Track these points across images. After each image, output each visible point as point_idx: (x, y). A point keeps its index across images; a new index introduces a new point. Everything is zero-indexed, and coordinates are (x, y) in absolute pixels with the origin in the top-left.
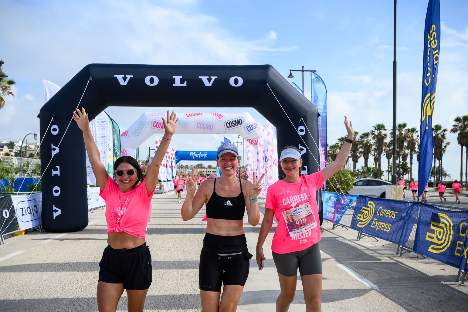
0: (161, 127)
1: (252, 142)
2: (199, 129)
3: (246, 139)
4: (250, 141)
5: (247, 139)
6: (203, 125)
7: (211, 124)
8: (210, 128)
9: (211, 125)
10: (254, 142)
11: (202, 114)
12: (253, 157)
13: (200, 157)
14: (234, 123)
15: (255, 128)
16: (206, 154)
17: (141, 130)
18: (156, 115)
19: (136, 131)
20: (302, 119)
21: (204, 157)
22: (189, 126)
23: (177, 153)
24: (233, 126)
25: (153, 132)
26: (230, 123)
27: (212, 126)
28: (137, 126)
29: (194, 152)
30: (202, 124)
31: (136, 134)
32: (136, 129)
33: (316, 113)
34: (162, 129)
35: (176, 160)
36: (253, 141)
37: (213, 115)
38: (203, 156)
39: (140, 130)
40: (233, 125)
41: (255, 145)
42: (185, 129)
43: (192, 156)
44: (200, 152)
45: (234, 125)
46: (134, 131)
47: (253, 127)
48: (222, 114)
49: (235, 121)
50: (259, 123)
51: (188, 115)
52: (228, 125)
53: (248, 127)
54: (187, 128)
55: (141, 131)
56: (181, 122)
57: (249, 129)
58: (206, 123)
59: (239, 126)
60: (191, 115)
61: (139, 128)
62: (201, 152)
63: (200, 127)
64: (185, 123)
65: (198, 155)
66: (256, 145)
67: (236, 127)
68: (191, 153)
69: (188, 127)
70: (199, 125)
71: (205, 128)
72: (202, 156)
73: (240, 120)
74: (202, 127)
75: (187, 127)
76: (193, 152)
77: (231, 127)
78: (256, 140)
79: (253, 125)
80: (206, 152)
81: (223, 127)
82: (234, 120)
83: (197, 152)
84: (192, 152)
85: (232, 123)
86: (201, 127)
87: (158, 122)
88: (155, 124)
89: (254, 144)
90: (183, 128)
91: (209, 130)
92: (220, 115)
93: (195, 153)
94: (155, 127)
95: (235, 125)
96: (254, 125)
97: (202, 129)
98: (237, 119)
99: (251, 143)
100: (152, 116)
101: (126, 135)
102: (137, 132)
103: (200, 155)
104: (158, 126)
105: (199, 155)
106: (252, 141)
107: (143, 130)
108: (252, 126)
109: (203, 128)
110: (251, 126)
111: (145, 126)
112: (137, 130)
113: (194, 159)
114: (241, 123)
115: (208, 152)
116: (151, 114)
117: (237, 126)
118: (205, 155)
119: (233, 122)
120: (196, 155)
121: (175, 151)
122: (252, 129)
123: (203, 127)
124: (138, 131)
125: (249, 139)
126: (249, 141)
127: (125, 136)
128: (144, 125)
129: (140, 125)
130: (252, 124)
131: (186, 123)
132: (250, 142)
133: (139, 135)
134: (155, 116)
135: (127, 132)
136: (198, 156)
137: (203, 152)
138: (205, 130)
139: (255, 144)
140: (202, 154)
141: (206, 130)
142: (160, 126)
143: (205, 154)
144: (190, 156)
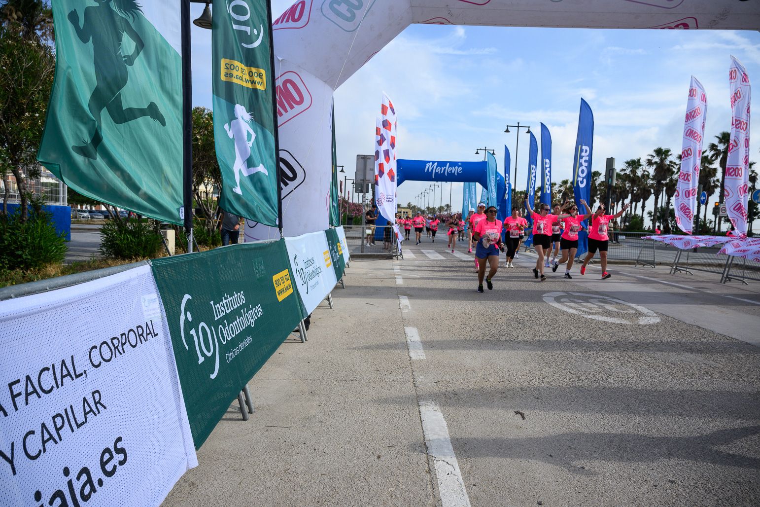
13: (446, 175)
16: (461, 168)
21: (456, 174)
23: (400, 164)
29: (433, 162)
35: (397, 178)
38: (453, 172)
43: (430, 171)
44: (446, 163)
62: (448, 164)
65: (443, 169)
68: (427, 164)
72: (451, 171)
76: (431, 163)
80: (460, 164)
83: (442, 164)
84: (429, 162)
93: (436, 164)
103: (448, 169)
105: (445, 170)
113: (433, 177)
115: (464, 164)
118: (457, 170)
120: (438, 170)
136: (442, 172)
137: (453, 164)
143: (457, 167)
144: (426, 171)
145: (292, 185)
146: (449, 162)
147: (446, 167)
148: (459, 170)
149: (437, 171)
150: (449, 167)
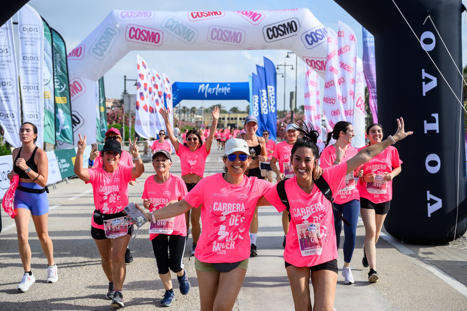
0: (143, 38)
1: (317, 66)
2: (216, 41)
3: (305, 59)
4: (313, 62)
5: (307, 60)
6: (223, 33)
7: (237, 31)
8: (235, 40)
9: (239, 33)
10: (320, 65)
11: (220, 13)
12: (318, 93)
13: (217, 94)
14: (282, 28)
15: (321, 37)
16: (229, 89)
17: (107, 44)
18: (135, 15)
19: (98, 46)
20: (429, 16)
21: (225, 94)
22: (196, 36)
23: (175, 86)
24: (279, 36)
25: (130, 49)
26: (275, 29)
27: (239, 35)
28: (100, 37)
29: (206, 84)
30: (220, 32)
31: (98, 51)
32: (97, 42)
33: (458, 5)
34: (145, 42)
35: (173, 100)
36: (318, 63)
37: (241, 14)
38: (223, 92)
39: (104, 45)
40: (280, 32)
41: (321, 71)
42: (190, 41)
43: (203, 91)
44: (216, 84)
45: (282, 33)
46: (94, 46)
47: (318, 36)
48: (258, 13)
49: (284, 25)
50: (329, 30)
51: (195, 15)
52: (271, 33)
53: (308, 37)
54: (193, 40)
55: (106, 46)
56: (181, 29)
57: (310, 39)
58: (229, 30)
59: (290, 34)
60: (200, 15)
61: (104, 40)
62: (218, 85)
63: (217, 37)
64: (189, 30)
65: (214, 89)
66: (323, 71)
67: (285, 36)
68: (201, 86)
69: (194, 38)
70: (215, 34)
71: (227, 40)
72: (221, 91)
73: (293, 23)
74: (221, 38)
75: (192, 38)
76: (203, 85)
77: (276, 37)
78: (325, 60)
79: (318, 32)
80: (229, 85)
81: (260, 37)
82: (282, 23)
83: (213, 85)
84: (202, 84)
85: (278, 29)
86: (219, 38)
87: (138, 29)
88: (133, 33)
89: (319, 69)
90: (185, 40)
91: (235, 43)
92: (255, 15)
93: (208, 85)
94: (132, 38)
95: (284, 33)
96: (320, 33)
97: (221, 41)
98: (288, 21)
99: (314, 66)
100: (127, 18)
101: (78, 54)
102: (99, 48)
103: (218, 89)
104: (137, 37)
105: (215, 90)
106: (316, 63)
107: (111, 44)
108: (316, 34)
109: (223, 40)
110: (313, 35)
111: (114, 36)
112: (100, 44)
113: (206, 96)
114: (295, 29)
116: (124, 14)
117: (288, 35)
118: (226, 90)
119: (280, 27)
120: (210, 90)
121: (172, 83)
122: (316, 40)
123: (223, 37)
124: (102, 46)
125: (310, 59)
126: (310, 63)
127: (78, 56)
128: (113, 34)
129: (104, 35)
130: (316, 31)
131: (192, 30)
132: (311, 65)
133: (103, 54)
134: (132, 18)
135: (81, 48)
136: (213, 92)
137: (223, 85)
138: (227, 42)
139: (321, 68)
140: (220, 89)
141: (229, 43)
142: (141, 36)
143: (226, 88)
144: (199, 91)
145: (78, 126)
146: (220, 83)
147: (216, 87)
148: (228, 90)
149: (209, 92)
150: (219, 87)
